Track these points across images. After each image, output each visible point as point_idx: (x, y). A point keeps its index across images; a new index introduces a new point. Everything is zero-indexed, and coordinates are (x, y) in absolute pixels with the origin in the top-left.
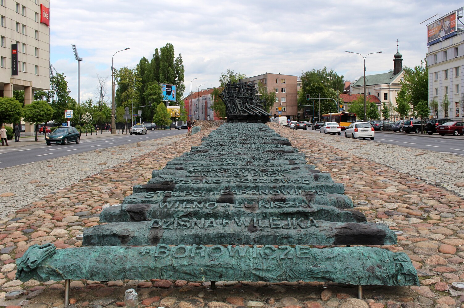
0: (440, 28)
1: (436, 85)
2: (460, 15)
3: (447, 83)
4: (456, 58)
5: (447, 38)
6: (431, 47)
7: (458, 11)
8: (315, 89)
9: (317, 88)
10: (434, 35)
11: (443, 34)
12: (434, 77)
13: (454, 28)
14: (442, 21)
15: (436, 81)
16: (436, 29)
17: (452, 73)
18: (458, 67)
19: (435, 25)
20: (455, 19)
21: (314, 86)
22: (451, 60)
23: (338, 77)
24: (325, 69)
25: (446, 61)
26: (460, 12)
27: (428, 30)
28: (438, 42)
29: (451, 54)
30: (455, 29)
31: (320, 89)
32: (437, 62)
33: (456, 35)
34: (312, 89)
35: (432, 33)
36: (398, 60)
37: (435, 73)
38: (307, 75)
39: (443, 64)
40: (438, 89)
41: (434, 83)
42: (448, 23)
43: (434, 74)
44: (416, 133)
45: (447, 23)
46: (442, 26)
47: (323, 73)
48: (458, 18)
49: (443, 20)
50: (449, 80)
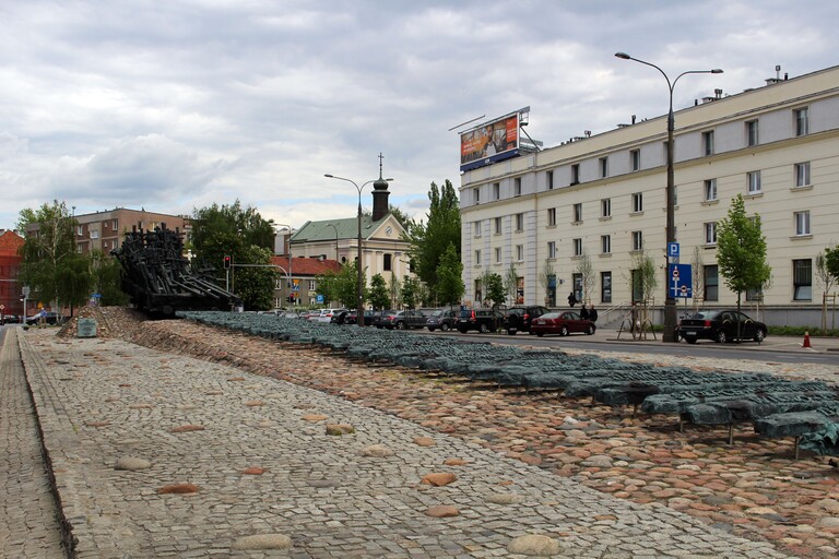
0: (487, 139)
1: (478, 245)
2: (525, 121)
3: (497, 242)
4: (518, 196)
5: (498, 160)
6: (468, 174)
7: (522, 112)
8: (221, 246)
9: (225, 243)
10: (475, 153)
11: (491, 152)
12: (473, 230)
13: (515, 144)
14: (489, 128)
15: (476, 238)
16: (479, 142)
17: (509, 225)
18: (522, 214)
19: (477, 134)
20: (516, 126)
21: (220, 240)
22: (508, 201)
23: (263, 221)
24: (237, 205)
25: (497, 201)
26: (524, 115)
27: (462, 142)
28: (482, 165)
29: (507, 189)
30: (515, 146)
31: (233, 246)
32: (481, 202)
33: (518, 156)
34: (216, 245)
35: (470, 149)
36: (381, 192)
37: (477, 223)
38: (203, 216)
39: (491, 207)
40: (482, 252)
41: (473, 241)
42: (503, 132)
43: (473, 225)
44: (481, 332)
45: (500, 133)
46: (490, 139)
47: (234, 212)
48: (522, 125)
49: (492, 126)
50: (503, 237)
